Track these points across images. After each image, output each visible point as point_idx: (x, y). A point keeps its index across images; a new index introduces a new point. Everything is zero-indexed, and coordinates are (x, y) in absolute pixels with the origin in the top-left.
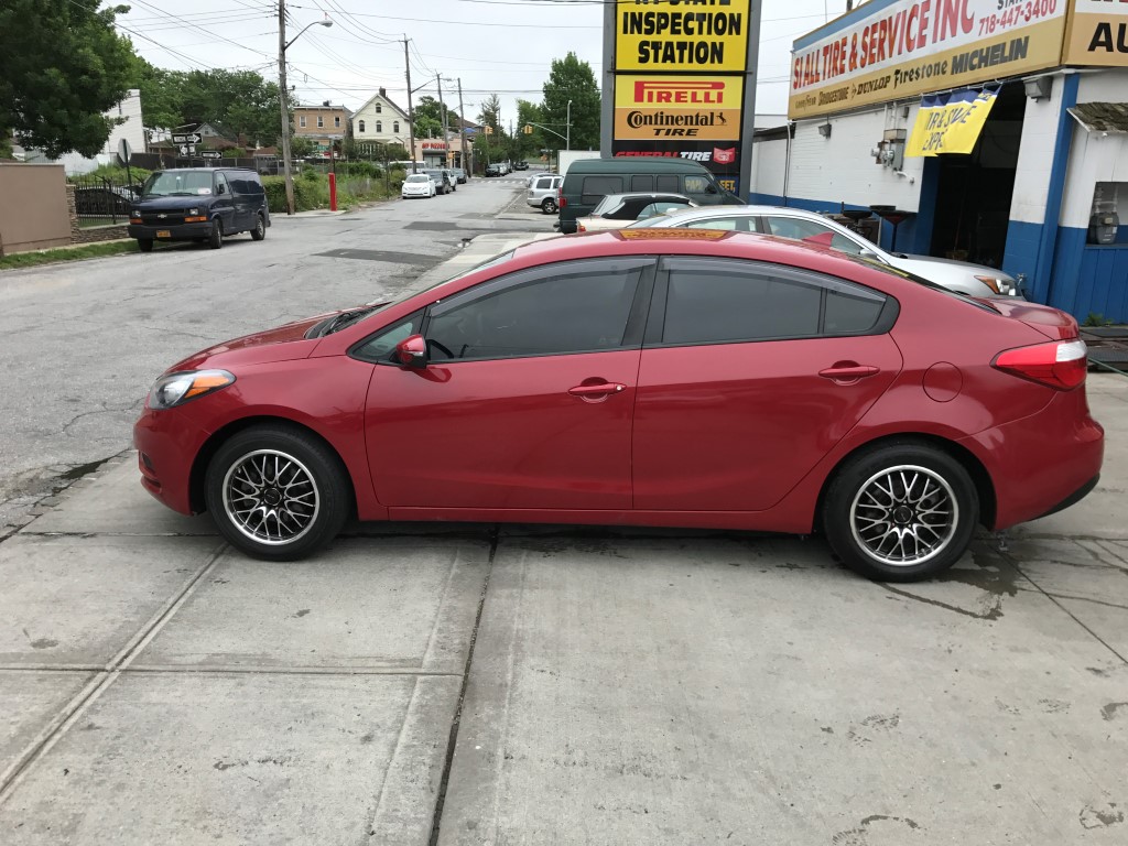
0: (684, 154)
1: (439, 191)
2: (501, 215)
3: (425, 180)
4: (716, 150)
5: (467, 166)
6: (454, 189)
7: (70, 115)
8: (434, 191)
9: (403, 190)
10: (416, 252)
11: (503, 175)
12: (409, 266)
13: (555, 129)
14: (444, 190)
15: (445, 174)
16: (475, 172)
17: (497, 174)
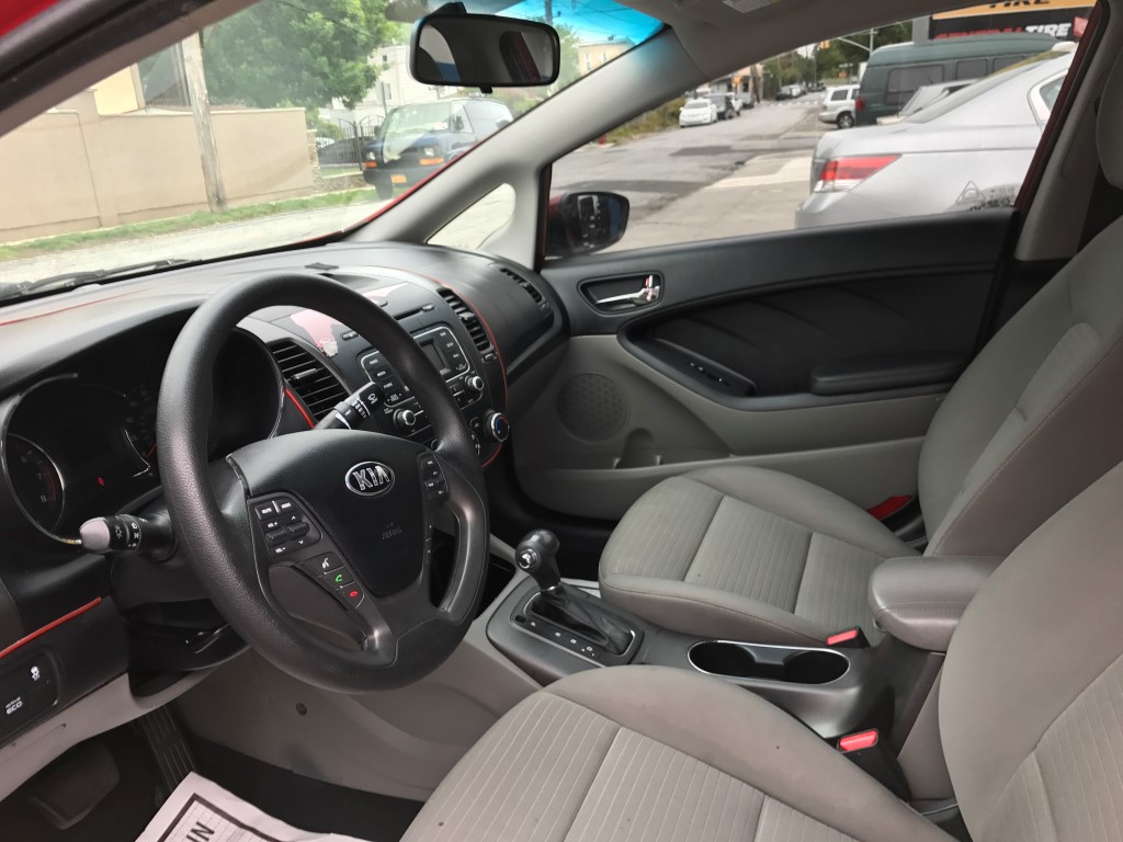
0: (1030, 29)
1: (721, 116)
2: (789, 134)
3: (705, 105)
4: (1077, 20)
5: (755, 90)
6: (738, 114)
7: (331, 64)
8: (715, 117)
9: (681, 118)
10: (674, 178)
11: (796, 97)
12: (658, 195)
13: (856, 39)
14: (727, 115)
15: (728, 100)
16: (766, 97)
17: (789, 97)
